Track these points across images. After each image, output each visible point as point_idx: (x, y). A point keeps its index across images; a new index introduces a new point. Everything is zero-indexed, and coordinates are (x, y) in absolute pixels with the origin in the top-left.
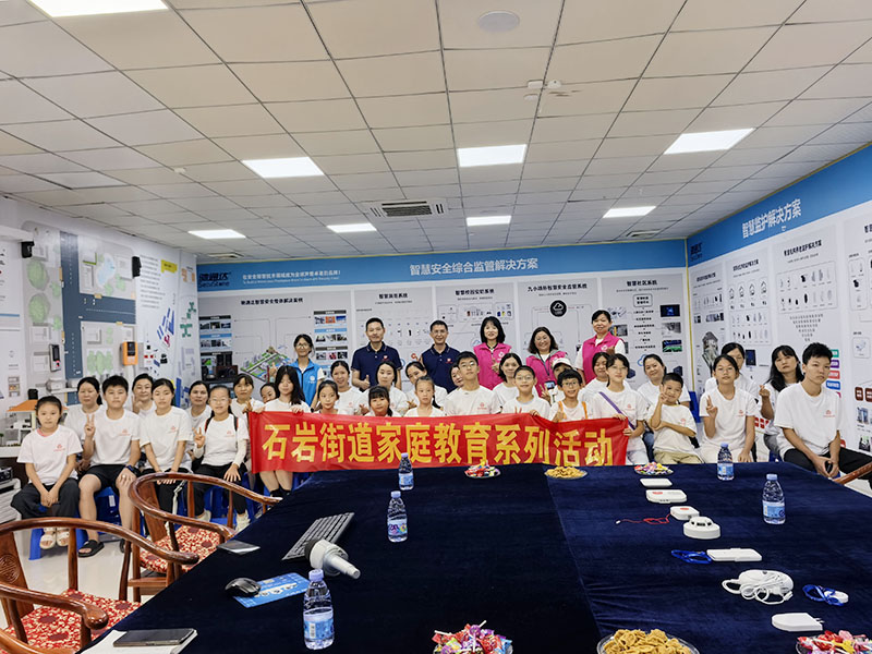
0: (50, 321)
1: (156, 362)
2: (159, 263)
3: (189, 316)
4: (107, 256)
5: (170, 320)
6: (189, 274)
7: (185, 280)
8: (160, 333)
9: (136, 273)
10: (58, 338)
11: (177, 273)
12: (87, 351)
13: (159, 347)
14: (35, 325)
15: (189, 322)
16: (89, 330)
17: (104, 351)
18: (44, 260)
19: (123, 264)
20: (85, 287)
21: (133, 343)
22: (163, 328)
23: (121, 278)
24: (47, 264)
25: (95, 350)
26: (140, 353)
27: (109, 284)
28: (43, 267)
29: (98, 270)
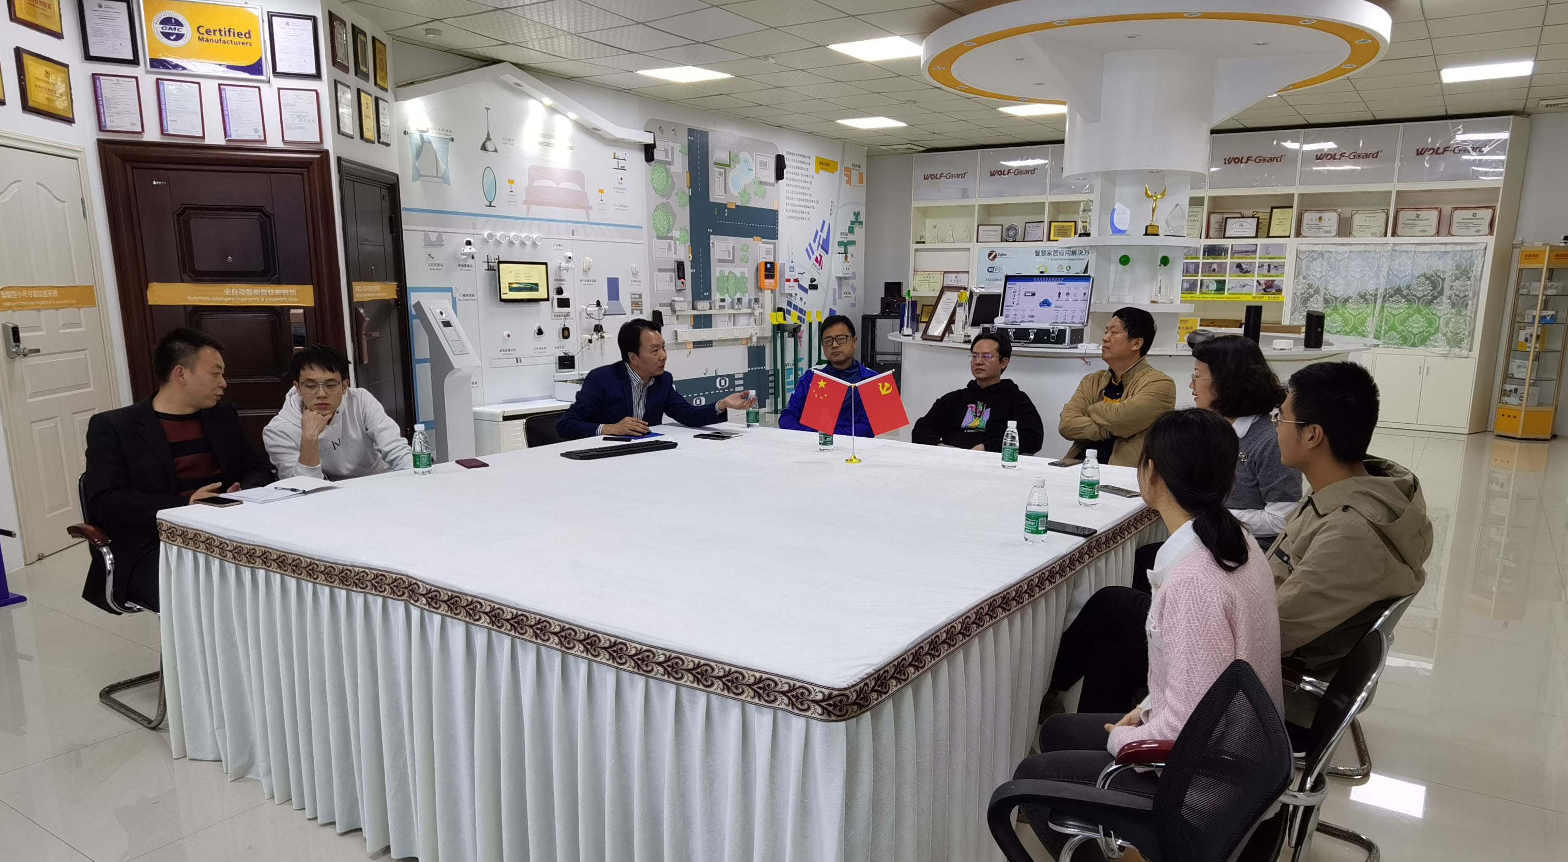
0: (676, 234)
1: (801, 287)
2: (813, 162)
3: (851, 230)
4: (744, 155)
5: (824, 235)
6: (855, 175)
7: (849, 182)
8: (809, 251)
9: (779, 176)
10: (684, 254)
11: (837, 173)
12: (716, 271)
13: (806, 270)
14: (659, 238)
15: (850, 238)
16: (721, 246)
17: (737, 272)
18: (669, 163)
19: (763, 164)
20: (717, 195)
21: (772, 264)
22: (815, 246)
23: (761, 183)
24: (673, 169)
25: (727, 269)
26: (782, 275)
27: (745, 191)
28: (667, 171)
29: (733, 174)
